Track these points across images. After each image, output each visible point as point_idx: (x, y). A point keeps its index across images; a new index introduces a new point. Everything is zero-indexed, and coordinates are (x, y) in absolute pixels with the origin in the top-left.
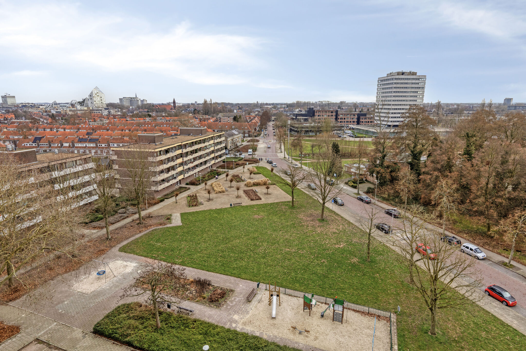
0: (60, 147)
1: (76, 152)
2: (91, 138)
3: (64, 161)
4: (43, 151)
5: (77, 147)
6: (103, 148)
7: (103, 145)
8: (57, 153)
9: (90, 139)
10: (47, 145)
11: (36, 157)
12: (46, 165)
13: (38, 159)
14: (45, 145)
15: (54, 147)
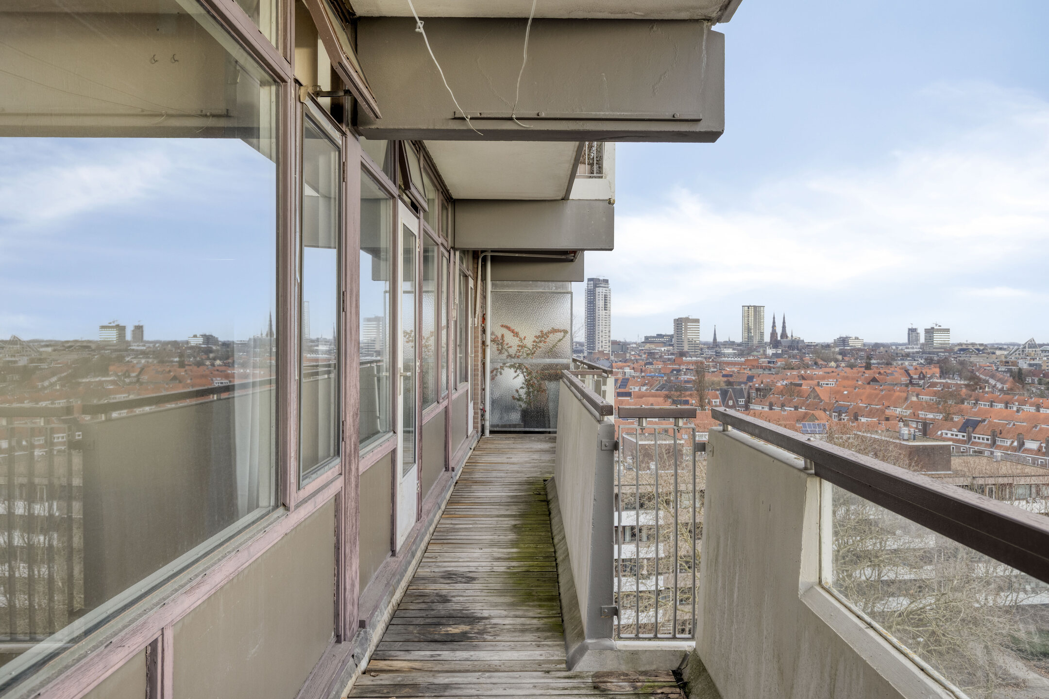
3: (1011, 480)
4: (975, 452)
10: (988, 439)
11: (949, 461)
12: (967, 482)
13: (953, 467)
14: (983, 439)
15: (1002, 446)
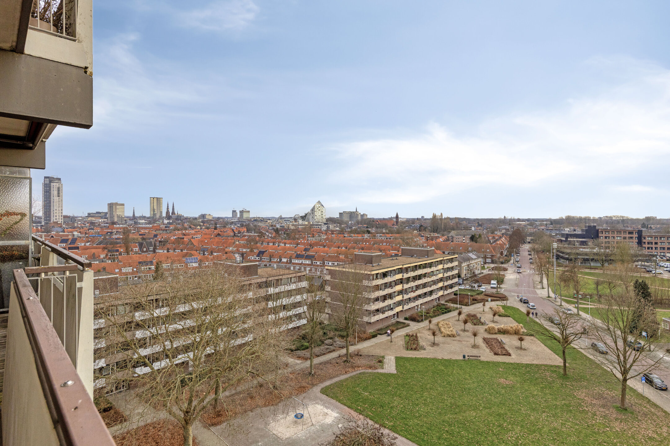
0: (279, 262)
1: (292, 268)
2: (308, 254)
3: (281, 277)
4: (264, 265)
5: (294, 264)
6: (318, 266)
7: (318, 263)
8: (276, 268)
9: (307, 256)
10: (268, 259)
11: (257, 271)
12: (264, 280)
13: (258, 274)
14: (266, 259)
15: (273, 261)
